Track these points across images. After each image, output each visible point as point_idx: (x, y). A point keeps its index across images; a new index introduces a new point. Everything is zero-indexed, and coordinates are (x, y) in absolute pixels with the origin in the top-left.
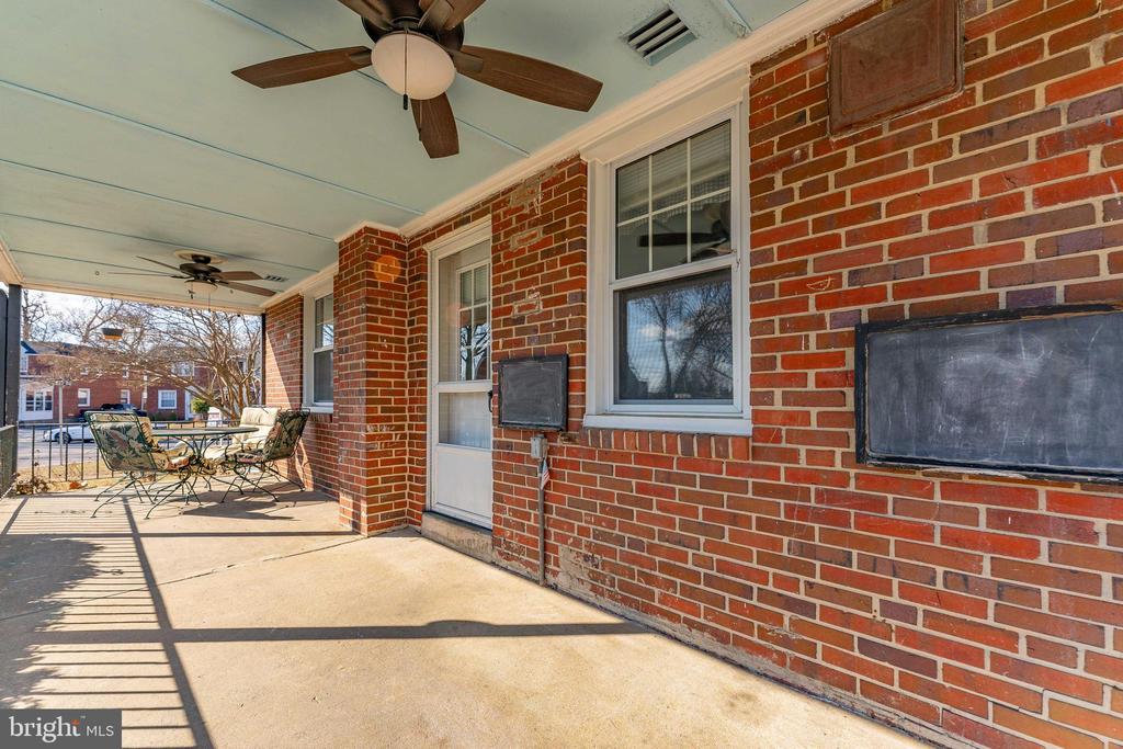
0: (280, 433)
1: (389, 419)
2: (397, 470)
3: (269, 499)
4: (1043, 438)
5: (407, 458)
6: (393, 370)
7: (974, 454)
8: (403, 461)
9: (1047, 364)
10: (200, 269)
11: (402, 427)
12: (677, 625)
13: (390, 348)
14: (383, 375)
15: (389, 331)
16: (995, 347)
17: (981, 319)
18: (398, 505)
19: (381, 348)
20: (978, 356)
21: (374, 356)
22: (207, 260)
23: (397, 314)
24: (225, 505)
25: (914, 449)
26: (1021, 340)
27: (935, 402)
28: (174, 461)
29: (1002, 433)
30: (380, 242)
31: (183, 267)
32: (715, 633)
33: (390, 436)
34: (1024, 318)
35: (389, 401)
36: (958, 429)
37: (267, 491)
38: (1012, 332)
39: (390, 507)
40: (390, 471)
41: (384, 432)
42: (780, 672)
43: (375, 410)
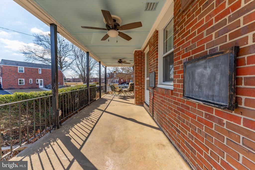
0: (131, 87)
1: (139, 85)
2: (141, 94)
3: (129, 98)
4: (210, 93)
5: (143, 92)
6: (140, 76)
7: (200, 97)
8: (142, 93)
9: (212, 71)
10: (120, 61)
11: (142, 86)
12: (165, 131)
13: (139, 72)
14: (138, 77)
15: (139, 69)
16: (203, 67)
17: (201, 59)
18: (141, 101)
19: (138, 72)
20: (201, 69)
21: (137, 73)
22: (121, 60)
23: (141, 65)
24: (124, 98)
25: (191, 94)
26: (208, 64)
27: (194, 82)
28: (118, 90)
29: (204, 91)
30: (137, 53)
31: (118, 61)
32: (169, 134)
33: (139, 88)
34: (208, 58)
35: (139, 81)
36: (197, 90)
37: (129, 96)
38: (206, 62)
39: (139, 101)
40: (139, 94)
41: (138, 87)
42: (176, 145)
43: (137, 83)
